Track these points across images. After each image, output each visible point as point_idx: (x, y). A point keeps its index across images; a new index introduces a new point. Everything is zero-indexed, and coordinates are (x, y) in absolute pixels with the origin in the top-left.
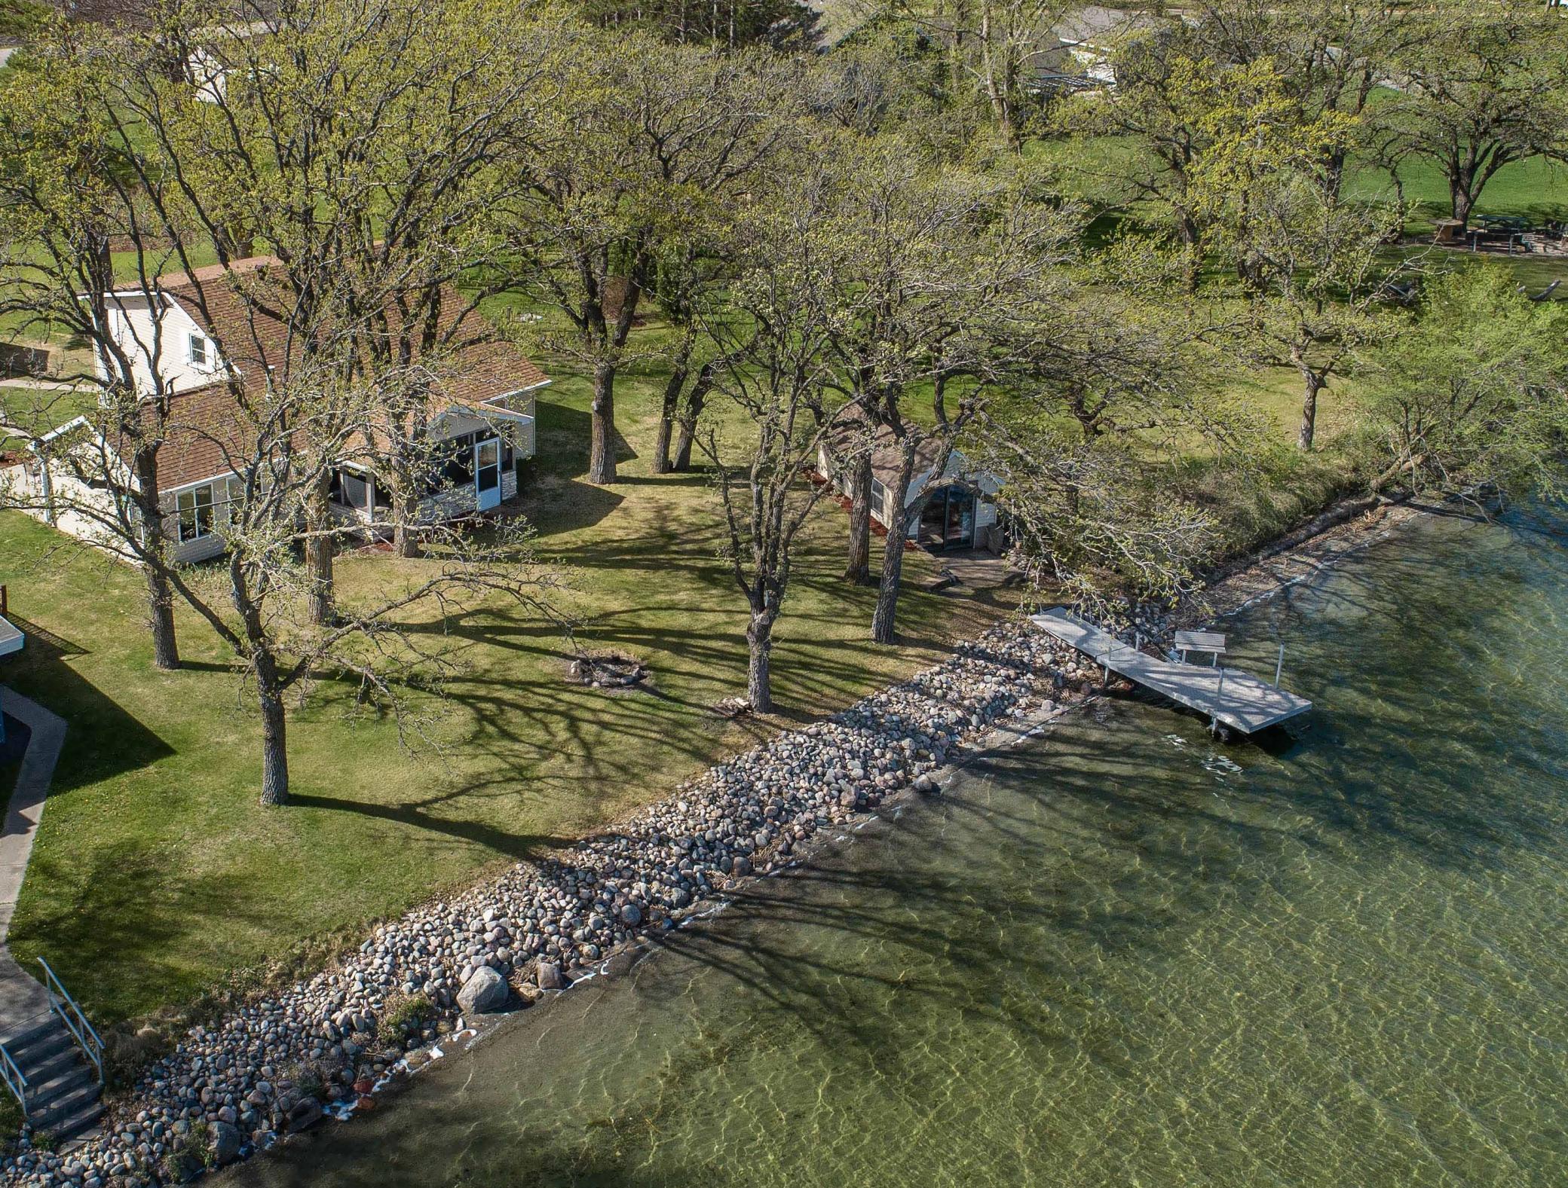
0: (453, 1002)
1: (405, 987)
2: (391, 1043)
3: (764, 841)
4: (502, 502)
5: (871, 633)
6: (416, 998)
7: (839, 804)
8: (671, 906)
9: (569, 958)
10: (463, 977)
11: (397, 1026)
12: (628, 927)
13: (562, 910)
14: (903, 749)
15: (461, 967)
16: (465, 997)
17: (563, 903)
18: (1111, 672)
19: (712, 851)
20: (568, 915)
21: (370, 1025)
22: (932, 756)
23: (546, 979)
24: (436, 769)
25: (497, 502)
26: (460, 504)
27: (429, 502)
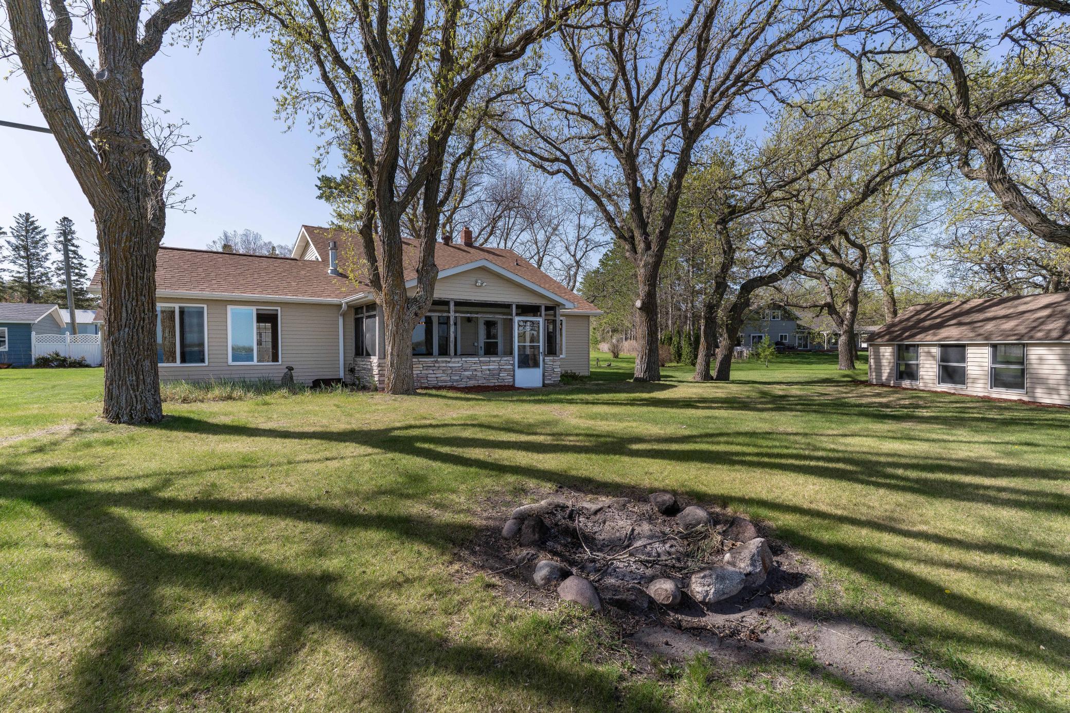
4: (544, 385)
25: (538, 383)
26: (494, 374)
27: (456, 363)
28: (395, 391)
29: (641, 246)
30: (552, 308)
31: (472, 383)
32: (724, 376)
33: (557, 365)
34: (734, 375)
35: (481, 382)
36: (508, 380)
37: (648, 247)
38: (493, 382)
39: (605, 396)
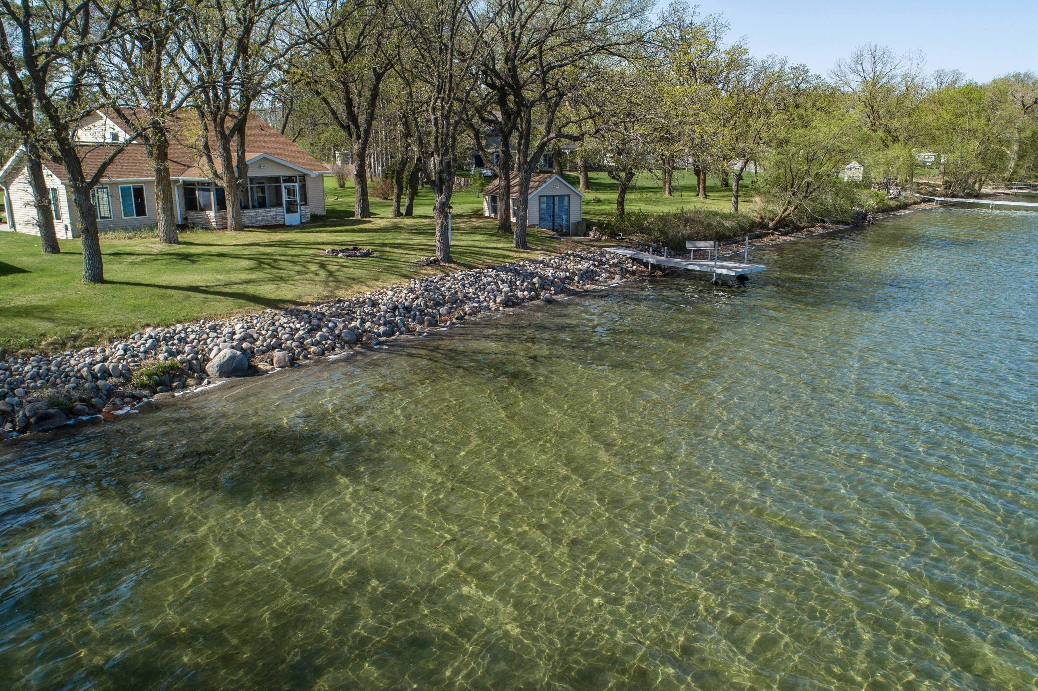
0: (203, 371)
1: (161, 357)
2: (143, 386)
3: (445, 312)
4: (302, 223)
5: (514, 245)
6: (168, 362)
7: (495, 301)
8: (379, 335)
9: (299, 354)
10: (212, 356)
11: (150, 376)
12: (346, 342)
13: (298, 330)
14: (534, 284)
15: (211, 350)
16: (211, 367)
17: (298, 326)
18: (652, 265)
19: (409, 312)
20: (301, 332)
21: (126, 375)
22: (552, 289)
23: (279, 361)
24: (221, 277)
25: (298, 222)
26: (274, 218)
27: (253, 212)
28: (235, 230)
29: (355, 136)
30: (303, 177)
31: (262, 224)
32: (409, 213)
33: (307, 211)
34: (416, 211)
35: (268, 223)
36: (281, 221)
37: (359, 137)
38: (274, 223)
39: (339, 228)
